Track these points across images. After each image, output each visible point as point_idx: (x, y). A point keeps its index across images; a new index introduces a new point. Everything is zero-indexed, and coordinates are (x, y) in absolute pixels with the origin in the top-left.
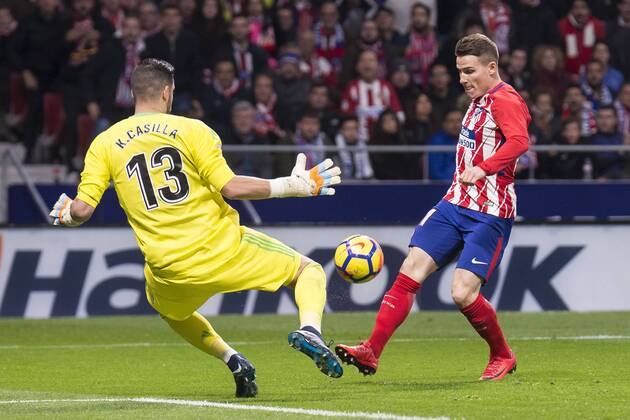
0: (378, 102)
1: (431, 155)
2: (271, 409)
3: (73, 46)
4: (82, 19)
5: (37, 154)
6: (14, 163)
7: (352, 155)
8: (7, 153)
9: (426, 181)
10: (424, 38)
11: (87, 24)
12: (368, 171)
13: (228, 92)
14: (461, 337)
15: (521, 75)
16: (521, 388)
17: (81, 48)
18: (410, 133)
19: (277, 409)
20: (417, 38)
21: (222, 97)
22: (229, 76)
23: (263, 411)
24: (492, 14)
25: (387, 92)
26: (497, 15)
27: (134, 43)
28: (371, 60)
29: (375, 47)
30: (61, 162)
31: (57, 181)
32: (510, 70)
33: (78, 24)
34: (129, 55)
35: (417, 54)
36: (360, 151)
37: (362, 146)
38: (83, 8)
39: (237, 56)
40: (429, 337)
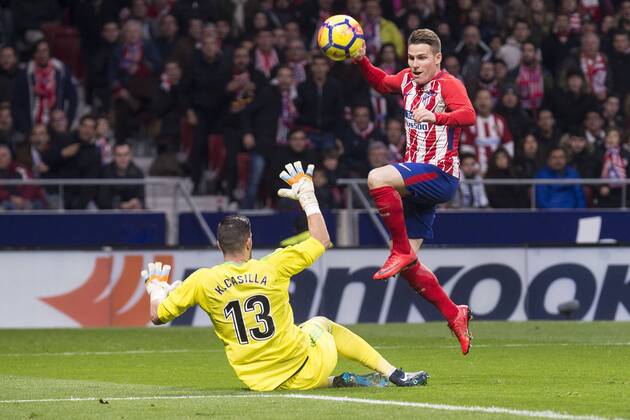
0: (493, 134)
1: (538, 186)
2: (402, 404)
3: (233, 96)
4: (240, 72)
5: (203, 186)
6: (184, 195)
7: (470, 187)
8: (178, 186)
9: (533, 209)
10: (532, 71)
11: (244, 76)
12: (484, 201)
13: (364, 134)
14: (563, 342)
15: (615, 119)
16: (615, 386)
17: (239, 98)
18: (520, 168)
19: (407, 404)
20: (525, 70)
21: (359, 138)
22: (365, 119)
23: (395, 406)
24: (590, 62)
25: (501, 124)
26: (595, 63)
27: (289, 91)
28: (486, 98)
29: (491, 87)
30: (224, 193)
31: (220, 209)
32: (605, 115)
33: (237, 77)
34: (285, 100)
35: (525, 83)
36: (477, 184)
37: (479, 179)
38: (241, 63)
39: (374, 101)
40: (536, 342)
